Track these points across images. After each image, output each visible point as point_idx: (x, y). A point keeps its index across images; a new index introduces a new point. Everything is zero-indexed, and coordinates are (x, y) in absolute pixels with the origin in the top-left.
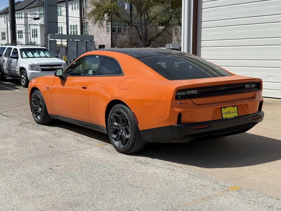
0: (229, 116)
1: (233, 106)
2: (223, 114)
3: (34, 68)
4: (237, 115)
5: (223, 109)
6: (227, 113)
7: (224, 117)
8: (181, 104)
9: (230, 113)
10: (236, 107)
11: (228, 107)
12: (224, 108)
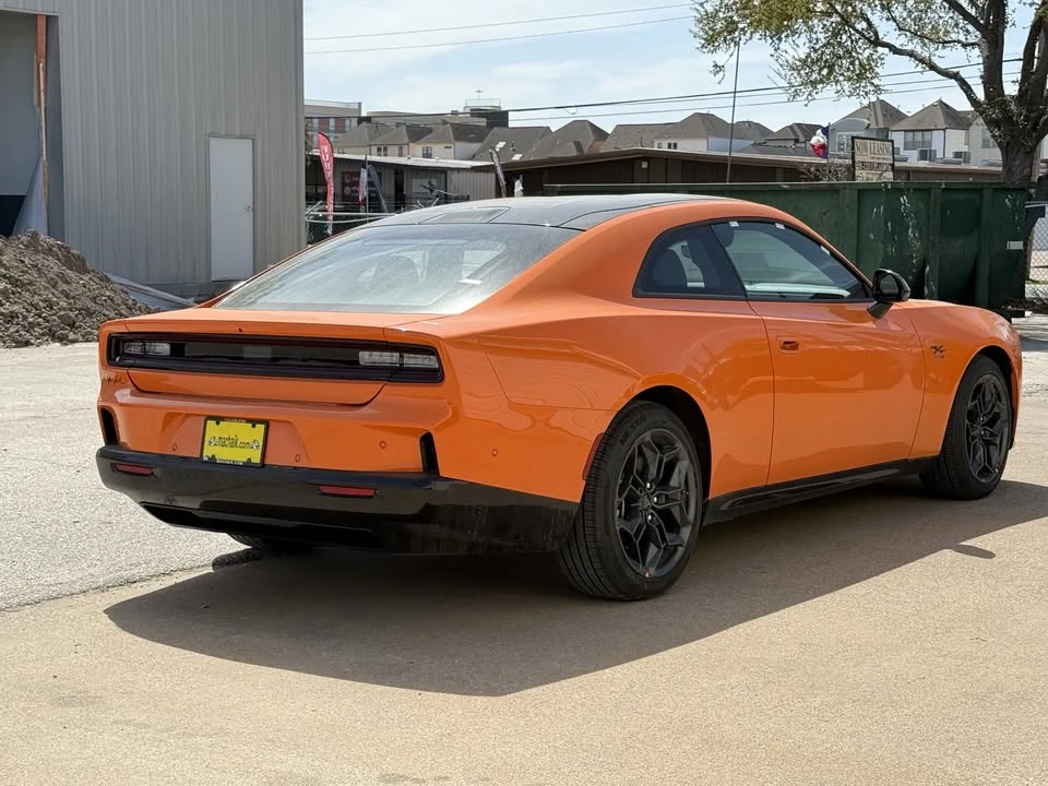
0: (226, 455)
1: (248, 421)
2: (206, 443)
4: (256, 459)
5: (211, 423)
6: (223, 442)
7: (208, 452)
9: (233, 443)
10: (261, 428)
11: (231, 419)
12: (218, 419)
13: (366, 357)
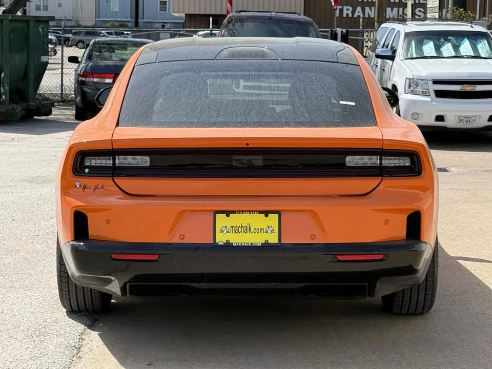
0: (238, 239)
2: (218, 232)
3: (419, 89)
4: (274, 240)
5: (221, 216)
6: (236, 230)
7: (221, 239)
8: (84, 187)
9: (247, 229)
11: (242, 212)
12: (228, 213)
13: (351, 161)
